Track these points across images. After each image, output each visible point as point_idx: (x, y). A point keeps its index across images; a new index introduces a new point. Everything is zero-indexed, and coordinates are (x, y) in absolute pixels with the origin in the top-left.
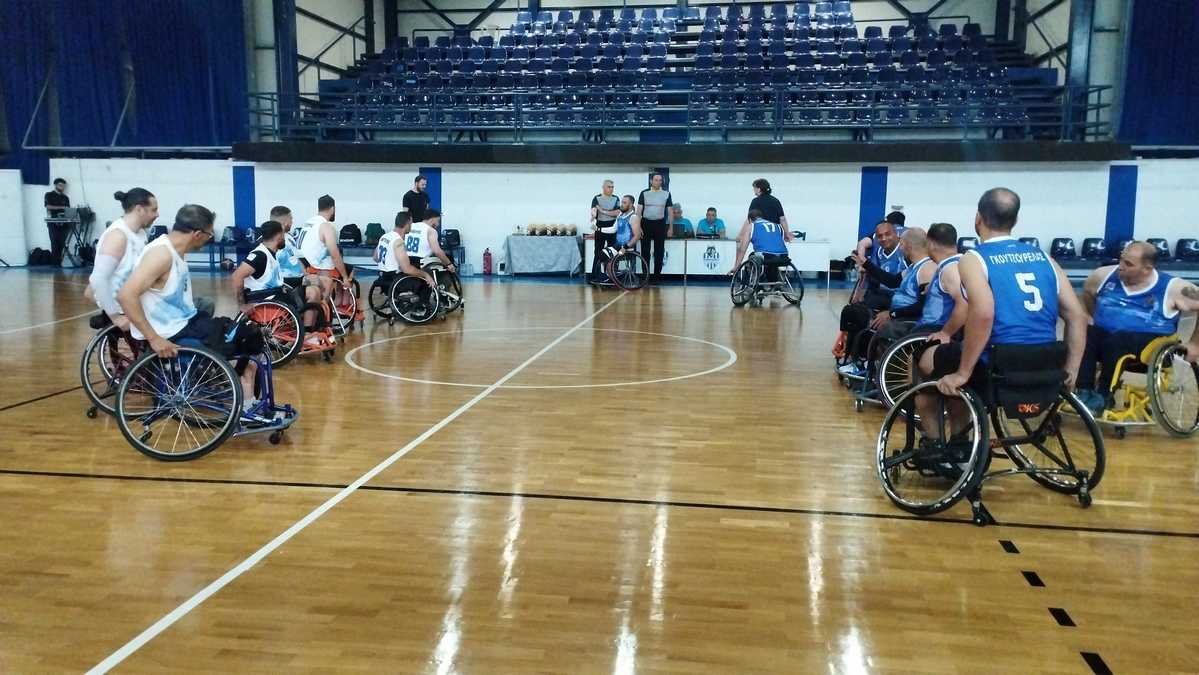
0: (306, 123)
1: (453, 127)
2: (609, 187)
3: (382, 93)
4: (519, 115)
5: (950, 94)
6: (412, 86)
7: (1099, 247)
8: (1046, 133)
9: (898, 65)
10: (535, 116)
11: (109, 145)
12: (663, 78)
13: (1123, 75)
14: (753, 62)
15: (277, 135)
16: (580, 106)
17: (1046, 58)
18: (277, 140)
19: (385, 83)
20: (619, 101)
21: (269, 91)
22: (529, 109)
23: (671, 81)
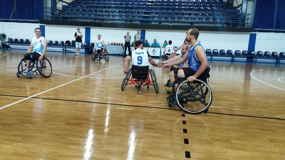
1: (93, 18)
2: (128, 34)
3: (77, 9)
4: (109, 15)
5: (213, 15)
6: (85, 7)
7: (246, 53)
8: (235, 25)
9: (202, 8)
10: (113, 16)
11: (9, 19)
12: (146, 8)
13: (254, 12)
14: (168, 5)
15: (50, 18)
16: (125, 14)
17: (237, 7)
18: (50, 19)
19: (78, 6)
20: (134, 13)
21: (49, 7)
22: (112, 14)
23: (148, 9)
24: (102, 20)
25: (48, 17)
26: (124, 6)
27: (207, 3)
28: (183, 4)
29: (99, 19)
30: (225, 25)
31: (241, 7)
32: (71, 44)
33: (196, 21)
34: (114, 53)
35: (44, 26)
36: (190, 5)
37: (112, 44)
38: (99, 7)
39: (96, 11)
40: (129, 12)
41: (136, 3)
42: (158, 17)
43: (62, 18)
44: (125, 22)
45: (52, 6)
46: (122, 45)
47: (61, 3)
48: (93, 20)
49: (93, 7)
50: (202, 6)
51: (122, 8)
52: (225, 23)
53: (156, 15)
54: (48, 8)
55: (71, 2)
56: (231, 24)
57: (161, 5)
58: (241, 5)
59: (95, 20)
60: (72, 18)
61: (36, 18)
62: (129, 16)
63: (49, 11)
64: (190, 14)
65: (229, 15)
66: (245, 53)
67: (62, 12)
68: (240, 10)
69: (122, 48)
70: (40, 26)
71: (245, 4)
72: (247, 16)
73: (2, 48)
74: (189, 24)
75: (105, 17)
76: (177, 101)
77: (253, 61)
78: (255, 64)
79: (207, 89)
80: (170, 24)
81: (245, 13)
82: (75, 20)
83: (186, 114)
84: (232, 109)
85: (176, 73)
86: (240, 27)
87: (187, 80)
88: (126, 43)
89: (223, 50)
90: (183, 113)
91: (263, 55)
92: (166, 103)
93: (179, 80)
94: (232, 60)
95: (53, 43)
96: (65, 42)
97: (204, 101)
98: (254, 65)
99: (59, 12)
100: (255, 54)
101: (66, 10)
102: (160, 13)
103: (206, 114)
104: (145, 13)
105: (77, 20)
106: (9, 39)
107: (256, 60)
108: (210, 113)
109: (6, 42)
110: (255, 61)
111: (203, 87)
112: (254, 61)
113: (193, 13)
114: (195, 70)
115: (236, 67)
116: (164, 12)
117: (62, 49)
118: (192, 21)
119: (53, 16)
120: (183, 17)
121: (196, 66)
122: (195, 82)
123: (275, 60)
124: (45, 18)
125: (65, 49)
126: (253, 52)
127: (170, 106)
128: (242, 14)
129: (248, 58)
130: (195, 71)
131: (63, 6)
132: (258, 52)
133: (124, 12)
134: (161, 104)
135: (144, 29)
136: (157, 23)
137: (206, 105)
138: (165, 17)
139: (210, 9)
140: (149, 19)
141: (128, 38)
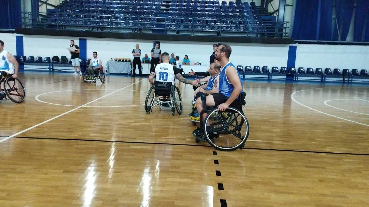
0: (42, 22)
1: (90, 26)
2: (138, 46)
3: (67, 14)
4: (112, 23)
5: (244, 23)
6: (77, 11)
7: (285, 69)
8: (271, 35)
9: (230, 13)
10: (117, 23)
12: (159, 13)
13: (293, 18)
14: (187, 10)
15: (30, 26)
16: (132, 21)
17: (273, 13)
18: (30, 28)
19: (69, 11)
20: (145, 20)
21: (29, 11)
22: (115, 21)
23: (162, 15)
24: (102, 28)
25: (28, 25)
26: (130, 10)
27: (236, 8)
28: (206, 9)
29: (97, 28)
30: (259, 35)
31: (277, 13)
32: (60, 60)
33: (223, 30)
34: (119, 73)
35: (22, 37)
36: (215, 10)
37: (116, 61)
38: (97, 12)
39: (93, 17)
40: (137, 19)
41: (147, 7)
42: (176, 26)
43: (47, 26)
44: (133, 31)
45: (32, 10)
46: (130, 61)
47: (44, 5)
48: (89, 29)
49: (89, 11)
50: (230, 12)
51: (129, 13)
52: (258, 33)
53: (172, 23)
54: (28, 13)
55: (59, 4)
56: (266, 34)
57: (179, 10)
58: (278, 11)
59: (93, 29)
60: (62, 26)
61: (10, 26)
62: (137, 23)
63: (29, 17)
64: (215, 22)
65: (264, 23)
66: (284, 70)
67: (46, 18)
68: (276, 17)
69: (130, 66)
71: (282, 9)
74: (215, 35)
75: (106, 25)
76: (206, 136)
79: (243, 120)
80: (192, 34)
81: (282, 21)
82: (65, 28)
83: (218, 152)
84: (272, 143)
85: (204, 99)
86: (277, 38)
87: (217, 109)
88: (135, 59)
89: (258, 67)
90: (214, 151)
91: (306, 72)
92: (192, 138)
93: (208, 109)
94: (268, 79)
95: (35, 59)
96: (51, 58)
97: (240, 134)
98: (295, 84)
99: (43, 18)
100: (296, 71)
101: (52, 15)
102: (178, 20)
103: (242, 150)
104: (159, 20)
105: (67, 29)
107: (297, 79)
108: (246, 148)
111: (237, 117)
112: (294, 79)
113: (220, 21)
115: (273, 88)
116: (183, 18)
117: (48, 67)
118: (219, 30)
119: (34, 23)
120: (206, 26)
121: (228, 92)
122: (227, 110)
123: (319, 78)
124: (23, 27)
125: (51, 67)
126: (293, 69)
127: (197, 141)
128: (279, 22)
129: (287, 76)
130: (227, 97)
131: (48, 10)
132: (299, 68)
133: (130, 18)
134: (187, 140)
135: (158, 41)
136: (175, 33)
137: (241, 139)
138: (184, 25)
139: (240, 15)
140: (164, 27)
141: (137, 53)
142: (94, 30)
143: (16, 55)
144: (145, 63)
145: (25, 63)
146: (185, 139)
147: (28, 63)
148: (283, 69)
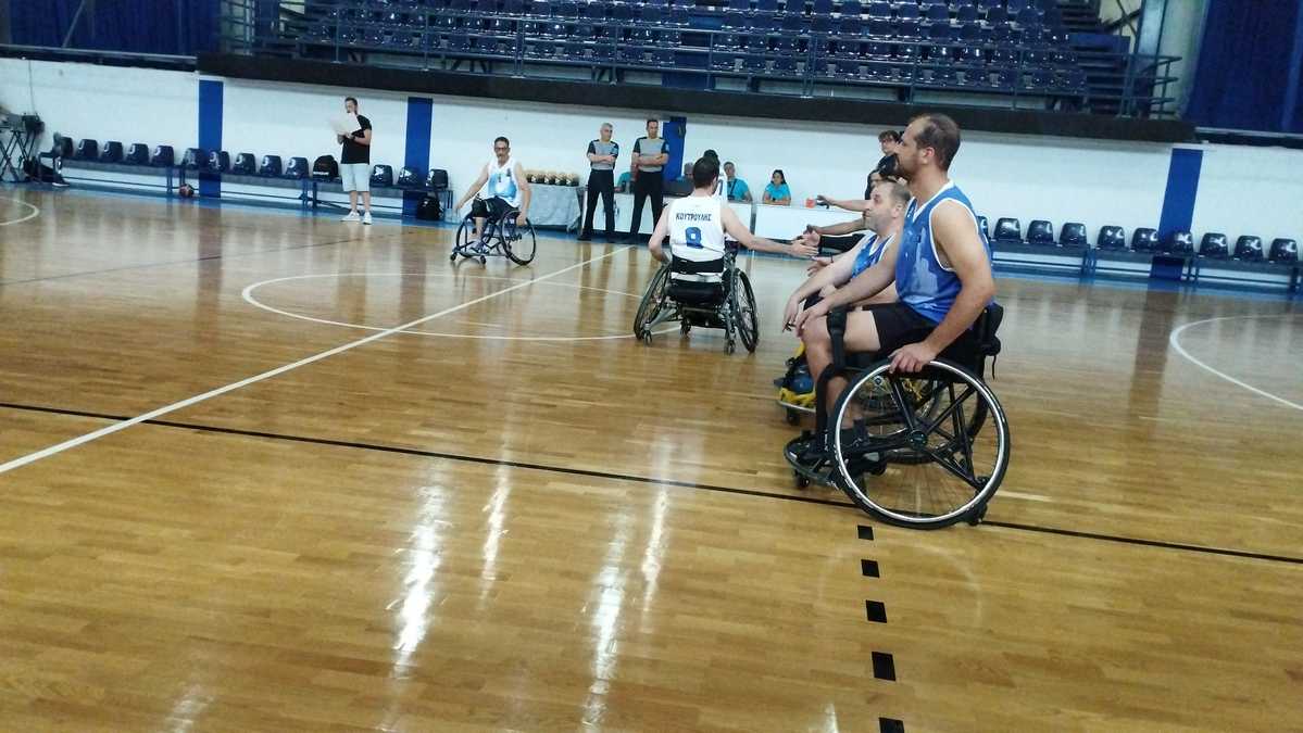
1: (448, 53)
2: (607, 131)
3: (376, 9)
4: (522, 46)
5: (1005, 57)
6: (409, 4)
7: (1152, 238)
8: (1107, 107)
9: (953, 21)
10: (539, 47)
11: (60, 45)
12: (691, 15)
13: (1197, 46)
14: (792, 5)
15: (247, 47)
16: (592, 40)
17: (1118, 25)
18: (248, 53)
20: (637, 38)
22: (534, 39)
23: (700, 20)
24: (487, 64)
25: (240, 44)
26: (589, 2)
28: (863, 2)
29: (473, 60)
31: (1135, 24)
33: (923, 82)
34: (537, 222)
36: (898, 7)
38: (473, 5)
39: (459, 22)
40: (612, 34)
42: (749, 61)
43: (304, 51)
44: (594, 75)
46: (575, 183)
48: (444, 63)
49: (447, 3)
50: (952, 15)
51: (583, 10)
52: (1056, 98)
53: (737, 50)
54: (242, 3)
56: (1085, 101)
57: (764, 3)
58: (1138, 15)
59: (456, 66)
60: (351, 51)
61: (181, 47)
62: (611, 48)
63: (244, 18)
64: (895, 50)
65: (1080, 58)
66: (1147, 241)
67: (303, 24)
68: (1129, 38)
69: (576, 200)
70: (202, 82)
71: (1155, 9)
72: (1165, 66)
73: (22, 178)
74: (891, 98)
75: (502, 54)
76: (838, 463)
77: (1179, 279)
78: (1190, 293)
79: (983, 409)
80: (804, 94)
81: (1152, 52)
82: (363, 59)
83: (877, 528)
85: (838, 327)
86: (1129, 117)
88: (595, 174)
89: (1045, 223)
90: (865, 523)
91: (1231, 251)
92: (781, 471)
93: (849, 361)
94: (1082, 270)
95: (259, 165)
96: (312, 161)
97: (967, 465)
98: (1185, 296)
99: (293, 21)
100: (1192, 245)
101: (324, 13)
102: (757, 38)
103: (977, 531)
104: (688, 39)
105: (371, 61)
106: (58, 139)
107: (1197, 276)
108: (991, 524)
109: (44, 155)
110: (1192, 279)
111: (963, 399)
112: (1184, 278)
113: (914, 47)
114: (930, 315)
115: (1097, 306)
116: (777, 34)
117: (298, 193)
118: (907, 82)
119: (260, 38)
120: (862, 64)
121: (936, 300)
123: (1285, 279)
124: (228, 50)
125: (310, 194)
126: (1183, 238)
127: (802, 483)
128: (1141, 57)
129: (1156, 262)
130: (929, 319)
132: (1208, 236)
133: (588, 29)
134: (759, 474)
135: (681, 115)
136: (743, 89)
137: (975, 487)
138: (778, 61)
139: (992, 28)
140: (706, 66)
141: (603, 154)
142: (458, 69)
143: (197, 146)
144: (628, 190)
145: (225, 176)
146: (755, 472)
147: (235, 177)
148: (1144, 236)
